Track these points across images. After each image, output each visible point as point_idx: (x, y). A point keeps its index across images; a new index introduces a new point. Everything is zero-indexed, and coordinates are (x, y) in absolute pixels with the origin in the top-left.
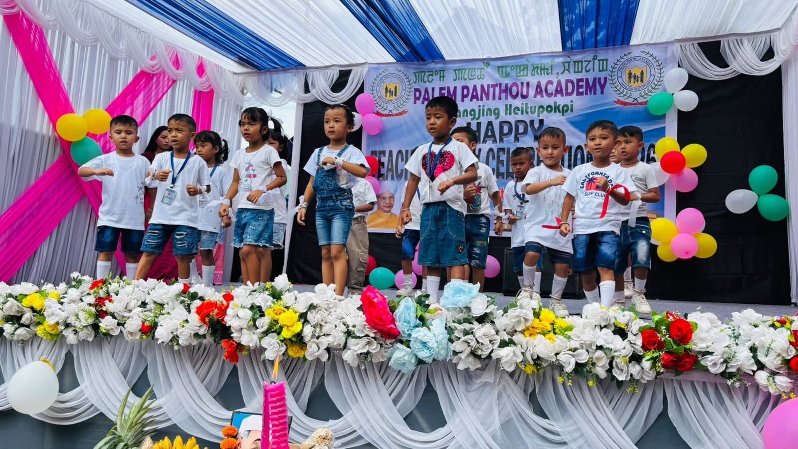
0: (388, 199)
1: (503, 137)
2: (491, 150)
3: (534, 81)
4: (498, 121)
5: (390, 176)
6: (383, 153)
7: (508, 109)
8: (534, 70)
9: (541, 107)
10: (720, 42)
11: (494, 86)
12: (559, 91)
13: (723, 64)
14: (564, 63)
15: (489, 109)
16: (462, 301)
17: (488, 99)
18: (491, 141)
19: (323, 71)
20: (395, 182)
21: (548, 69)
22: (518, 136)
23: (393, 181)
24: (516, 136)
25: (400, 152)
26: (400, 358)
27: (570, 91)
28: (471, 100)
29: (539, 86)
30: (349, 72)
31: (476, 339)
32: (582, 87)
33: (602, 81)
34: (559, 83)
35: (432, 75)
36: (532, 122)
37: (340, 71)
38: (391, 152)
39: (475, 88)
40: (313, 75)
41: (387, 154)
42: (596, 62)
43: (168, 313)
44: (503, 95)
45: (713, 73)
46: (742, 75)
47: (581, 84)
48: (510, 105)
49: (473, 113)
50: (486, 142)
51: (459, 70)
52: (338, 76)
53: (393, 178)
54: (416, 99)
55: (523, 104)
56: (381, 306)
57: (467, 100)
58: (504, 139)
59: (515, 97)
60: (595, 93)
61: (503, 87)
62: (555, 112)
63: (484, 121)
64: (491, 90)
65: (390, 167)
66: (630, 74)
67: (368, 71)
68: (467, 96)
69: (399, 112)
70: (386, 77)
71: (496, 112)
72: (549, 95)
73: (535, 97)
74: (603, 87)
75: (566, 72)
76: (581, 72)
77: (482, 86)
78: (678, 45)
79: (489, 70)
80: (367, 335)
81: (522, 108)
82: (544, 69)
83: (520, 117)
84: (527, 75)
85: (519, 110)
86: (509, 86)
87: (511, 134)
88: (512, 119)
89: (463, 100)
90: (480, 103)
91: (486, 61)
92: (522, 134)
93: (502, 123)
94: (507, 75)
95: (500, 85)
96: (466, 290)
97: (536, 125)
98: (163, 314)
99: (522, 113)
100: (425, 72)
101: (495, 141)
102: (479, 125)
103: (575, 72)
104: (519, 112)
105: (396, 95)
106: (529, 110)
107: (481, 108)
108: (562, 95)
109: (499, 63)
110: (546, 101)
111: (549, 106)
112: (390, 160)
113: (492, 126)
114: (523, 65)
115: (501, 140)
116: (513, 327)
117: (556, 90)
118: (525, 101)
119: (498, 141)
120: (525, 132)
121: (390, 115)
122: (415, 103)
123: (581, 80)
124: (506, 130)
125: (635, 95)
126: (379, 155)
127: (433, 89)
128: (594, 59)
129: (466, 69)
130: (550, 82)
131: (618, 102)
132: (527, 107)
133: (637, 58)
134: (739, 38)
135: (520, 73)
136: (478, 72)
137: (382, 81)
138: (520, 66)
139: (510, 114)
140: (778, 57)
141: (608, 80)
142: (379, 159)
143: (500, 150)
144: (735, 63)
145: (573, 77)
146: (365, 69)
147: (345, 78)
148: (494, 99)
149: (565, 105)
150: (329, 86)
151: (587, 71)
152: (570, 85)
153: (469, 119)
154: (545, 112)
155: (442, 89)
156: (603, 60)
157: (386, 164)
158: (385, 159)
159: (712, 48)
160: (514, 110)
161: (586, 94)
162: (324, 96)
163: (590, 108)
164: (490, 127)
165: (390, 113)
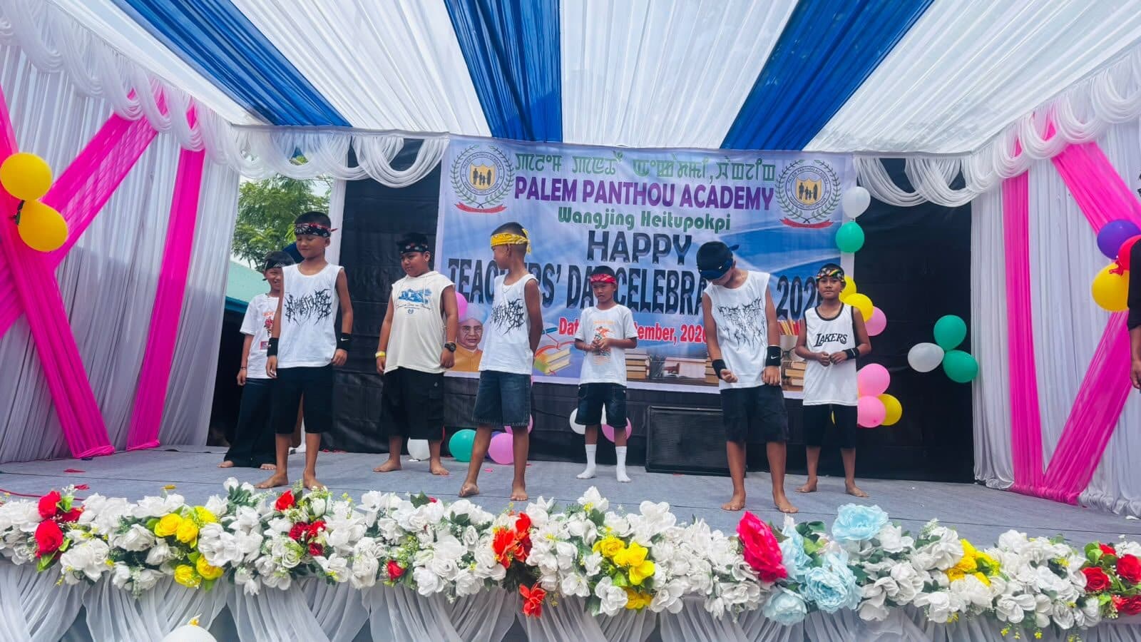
0: (472, 330)
1: (637, 254)
2: (621, 270)
3: (680, 184)
4: (632, 232)
5: (476, 297)
6: (469, 263)
7: (646, 218)
8: (681, 169)
9: (689, 219)
10: (904, 160)
11: (628, 185)
12: (712, 201)
13: (909, 189)
14: (720, 165)
15: (620, 216)
17: (619, 201)
18: (622, 259)
19: (379, 137)
20: (485, 306)
21: (699, 170)
22: (658, 255)
23: (481, 305)
24: (654, 255)
27: (726, 201)
28: (596, 201)
29: (687, 190)
30: (420, 143)
32: (741, 198)
33: (768, 193)
34: (713, 190)
35: (543, 161)
36: (676, 238)
37: (405, 139)
38: (479, 263)
39: (602, 184)
40: (362, 141)
41: (474, 265)
42: (760, 166)
44: (640, 199)
45: (896, 196)
46: (929, 202)
47: (740, 193)
48: (649, 213)
49: (598, 218)
50: (614, 258)
51: (581, 158)
52: (402, 146)
54: (518, 192)
55: (665, 213)
57: (591, 200)
58: (639, 257)
59: (655, 203)
60: (758, 208)
61: (640, 188)
62: (707, 227)
63: (613, 230)
64: (624, 190)
65: (477, 284)
66: (801, 187)
67: (449, 145)
68: (590, 194)
69: (493, 207)
70: (475, 156)
71: (630, 221)
72: (700, 205)
73: (682, 205)
74: (767, 200)
75: (722, 176)
76: (742, 178)
77: (612, 184)
78: (858, 159)
79: (622, 163)
81: (664, 218)
82: (695, 170)
83: (660, 230)
84: (672, 176)
85: (660, 220)
86: (648, 187)
87: (649, 251)
88: (651, 231)
89: (584, 200)
90: (609, 206)
91: (619, 152)
92: (663, 252)
94: (646, 173)
95: (636, 184)
97: (682, 243)
99: (664, 225)
100: (533, 156)
101: (626, 259)
102: (606, 235)
103: (734, 178)
104: (661, 224)
105: (489, 183)
106: (673, 222)
107: (610, 213)
108: (717, 206)
109: (635, 156)
111: (699, 219)
112: (478, 274)
113: (624, 238)
114: (667, 162)
115: (635, 258)
117: (709, 199)
118: (667, 209)
119: (631, 260)
120: (667, 251)
121: (480, 211)
122: (517, 196)
123: (742, 189)
124: (642, 245)
125: (808, 214)
126: (462, 266)
127: (544, 180)
128: (758, 164)
129: (590, 159)
130: (702, 188)
131: (787, 222)
132: (670, 218)
133: (811, 168)
134: (925, 158)
135: (662, 171)
136: (607, 165)
137: (469, 161)
138: (663, 162)
139: (648, 225)
140: (969, 187)
141: (774, 193)
142: (462, 272)
143: (634, 271)
144: (921, 188)
145: (731, 183)
146: (446, 142)
147: (413, 151)
148: (627, 202)
149: (720, 220)
150: (388, 160)
151: (749, 178)
152: (727, 193)
153: (592, 226)
154: (694, 226)
155: (555, 181)
156: (769, 166)
157: (471, 280)
158: (470, 273)
159: (896, 168)
160: (654, 219)
161: (747, 208)
162: (379, 174)
163: (751, 226)
164: (621, 240)
165: (480, 208)
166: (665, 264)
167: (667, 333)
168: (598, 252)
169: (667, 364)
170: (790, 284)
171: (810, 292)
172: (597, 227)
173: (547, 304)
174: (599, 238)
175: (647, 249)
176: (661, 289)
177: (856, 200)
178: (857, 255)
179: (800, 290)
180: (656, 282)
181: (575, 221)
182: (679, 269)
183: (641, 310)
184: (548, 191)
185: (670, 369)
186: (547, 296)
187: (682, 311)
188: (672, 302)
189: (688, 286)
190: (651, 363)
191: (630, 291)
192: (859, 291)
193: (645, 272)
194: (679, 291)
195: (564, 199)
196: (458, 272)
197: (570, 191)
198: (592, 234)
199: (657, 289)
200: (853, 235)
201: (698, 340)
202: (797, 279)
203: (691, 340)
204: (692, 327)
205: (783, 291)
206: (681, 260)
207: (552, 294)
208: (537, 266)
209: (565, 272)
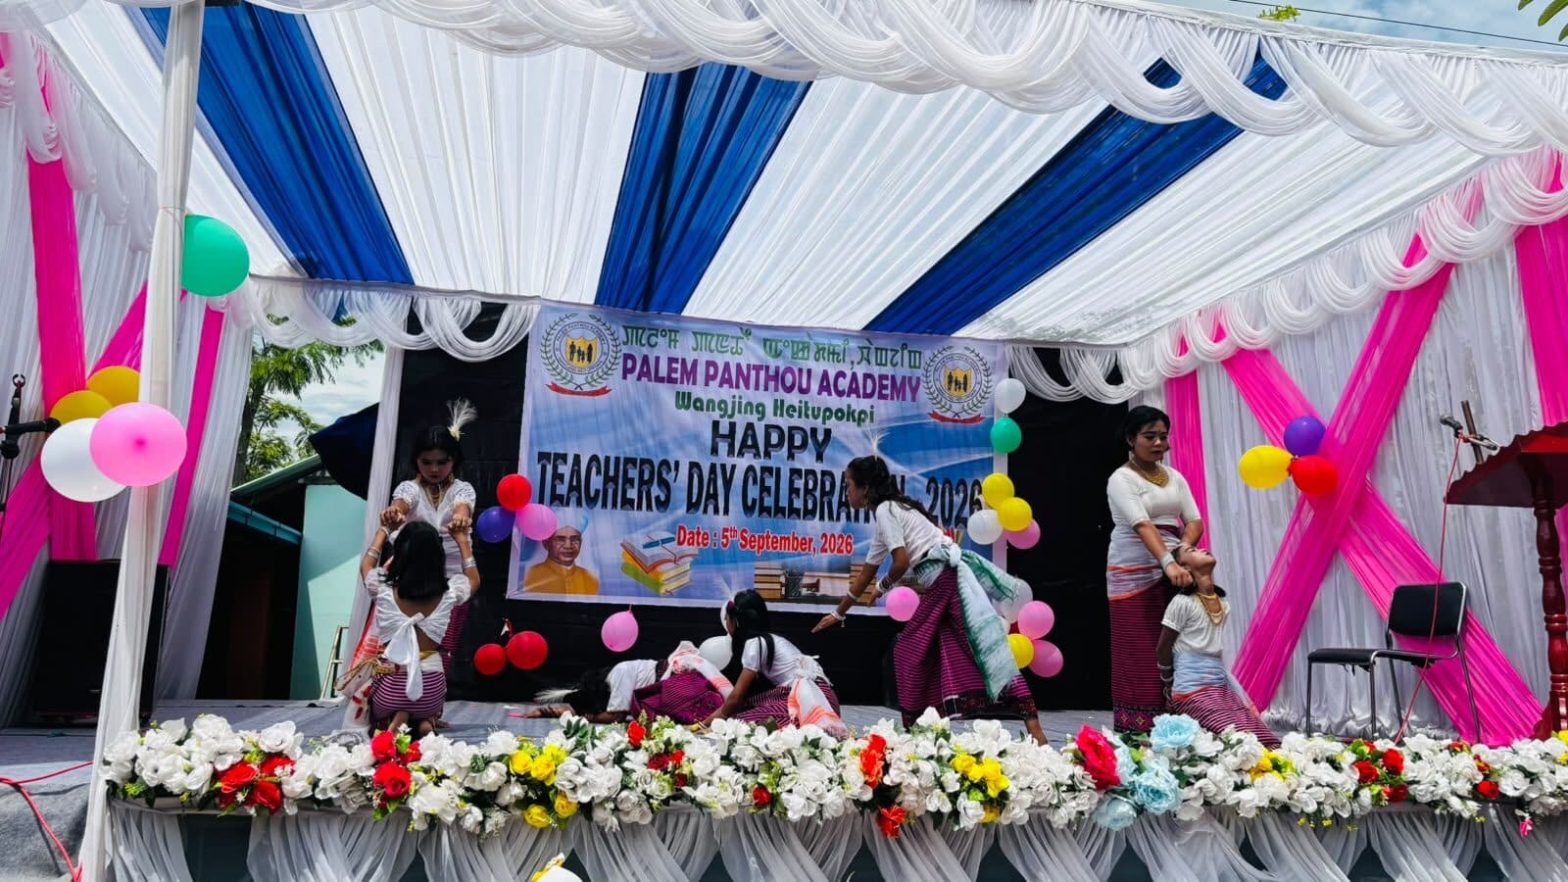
0: (568, 541)
1: (769, 449)
2: (751, 468)
3: (818, 368)
4: (763, 423)
5: (573, 499)
6: (564, 457)
7: (779, 406)
8: (818, 352)
9: (828, 409)
10: (1059, 351)
11: (758, 368)
12: (853, 390)
13: (1065, 382)
14: (861, 349)
15: (749, 404)
17: (747, 386)
18: (752, 455)
19: (449, 299)
20: (583, 511)
21: (838, 354)
22: (794, 450)
23: (579, 509)
24: (789, 450)
25: (594, 458)
27: (869, 391)
28: (721, 385)
29: (825, 375)
30: (502, 307)
32: (886, 387)
33: (914, 382)
34: (854, 377)
35: (656, 336)
36: (814, 431)
37: (483, 303)
38: (577, 458)
39: (727, 366)
40: (427, 303)
41: (570, 460)
42: (906, 352)
44: (772, 384)
45: (1051, 390)
46: (1085, 398)
47: (885, 382)
48: (782, 402)
49: (722, 406)
50: (743, 455)
51: (702, 334)
52: (479, 311)
53: (579, 503)
54: (626, 372)
55: (800, 402)
57: (714, 384)
58: (772, 453)
59: (789, 390)
60: (904, 399)
61: (772, 372)
62: (848, 420)
63: (741, 421)
64: (753, 373)
65: (574, 483)
66: (950, 377)
67: (540, 312)
68: (714, 377)
69: (594, 389)
70: (573, 326)
71: (760, 410)
72: (840, 394)
73: (819, 393)
74: (914, 390)
75: (864, 362)
76: (885, 365)
77: (739, 366)
78: (1009, 348)
79: (751, 343)
81: (800, 407)
82: (833, 353)
83: (796, 422)
84: (807, 359)
85: (795, 411)
86: (781, 372)
87: (783, 446)
88: (784, 422)
89: (707, 384)
90: (734, 391)
91: (747, 329)
93: (767, 427)
94: (778, 355)
95: (767, 368)
97: (820, 437)
99: (800, 416)
100: (644, 329)
101: (757, 455)
102: (733, 426)
103: (877, 364)
104: (796, 414)
105: (589, 360)
106: (810, 412)
107: (737, 400)
108: (858, 396)
109: (766, 334)
110: (834, 402)
111: (840, 410)
112: (575, 471)
113: (753, 430)
114: (803, 343)
115: (767, 454)
117: (850, 387)
118: (805, 398)
119: (762, 454)
120: (804, 445)
121: (579, 394)
122: (625, 377)
123: (885, 377)
124: (774, 439)
125: (956, 407)
126: (555, 461)
127: (657, 359)
128: (903, 349)
129: (713, 335)
130: (841, 374)
131: (934, 415)
132: (807, 408)
133: (961, 357)
134: (1081, 349)
135: (798, 351)
136: (733, 343)
137: (564, 332)
138: (798, 343)
139: (782, 415)
140: (1127, 382)
141: (922, 384)
142: (555, 468)
143: (766, 470)
144: (1077, 380)
145: (876, 371)
146: (536, 308)
147: (494, 318)
148: (757, 387)
149: (862, 412)
150: (461, 327)
151: (894, 365)
152: (869, 382)
153: (716, 415)
154: (833, 418)
155: (672, 360)
156: (915, 352)
157: (567, 478)
158: (565, 470)
159: (1050, 357)
160: (788, 409)
161: (892, 399)
162: (450, 344)
163: (896, 419)
164: (750, 432)
165: (579, 389)
166: (802, 462)
167: (805, 543)
168: (723, 447)
169: (806, 581)
170: (940, 486)
171: (962, 495)
172: (722, 416)
173: (662, 509)
174: (724, 429)
175: (780, 444)
176: (797, 491)
177: (1008, 393)
178: (1011, 456)
179: (951, 495)
180: (791, 482)
181: (696, 408)
182: (818, 467)
183: (775, 516)
184: (663, 372)
185: (809, 586)
186: (663, 498)
187: (822, 518)
188: (810, 506)
189: (828, 488)
190: (787, 579)
191: (761, 492)
192: (1018, 494)
193: (778, 470)
194: (818, 494)
195: (682, 382)
196: (549, 468)
197: (689, 374)
198: (716, 424)
199: (793, 491)
200: (1006, 432)
201: (840, 551)
202: (947, 481)
203: (832, 551)
204: (833, 536)
205: (932, 494)
206: (819, 457)
207: (668, 497)
208: (650, 462)
209: (684, 470)
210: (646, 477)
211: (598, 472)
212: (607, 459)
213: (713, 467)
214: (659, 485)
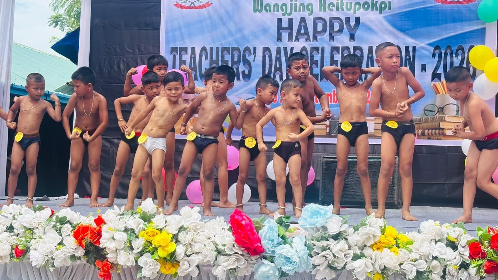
1: (316, 34)
4: (312, 17)
6: (185, 49)
7: (322, 5)
9: (358, 3)
15: (302, 4)
16: (319, 222)
18: (305, 39)
22: (333, 34)
24: (330, 34)
25: (204, 49)
26: (266, 272)
31: (333, 254)
36: (348, 19)
38: (193, 49)
41: (189, 51)
43: (40, 237)
48: (325, 1)
49: (284, 7)
50: (298, 40)
56: (249, 228)
58: (318, 37)
62: (372, 9)
63: (297, 17)
65: (193, 66)
69: (202, 4)
71: (310, 8)
80: (236, 253)
81: (338, 4)
83: (335, 14)
85: (334, 6)
87: (326, 32)
88: (327, 15)
92: (337, 32)
93: (315, 20)
96: (323, 212)
97: (353, 23)
98: (35, 239)
99: (337, 10)
101: (308, 40)
102: (291, 21)
104: (335, 9)
106: (344, 7)
107: (293, 2)
111: (366, 3)
112: (193, 58)
113: (305, 22)
115: (315, 38)
116: (364, 242)
119: (312, 40)
120: (341, 31)
121: (193, 8)
124: (320, 27)
126: (180, 52)
132: (342, 4)
139: (325, 10)
142: (181, 57)
143: (315, 49)
149: (383, 2)
153: (280, 14)
154: (362, 9)
157: (188, 62)
158: (187, 57)
160: (329, 5)
163: (406, 7)
164: (303, 24)
165: (192, 5)
166: (339, 41)
168: (285, 35)
170: (443, 52)
171: (460, 57)
172: (284, 15)
173: (246, 79)
174: (285, 24)
175: (324, 31)
176: (336, 63)
179: (451, 56)
180: (332, 57)
181: (266, 11)
182: (351, 45)
183: (321, 79)
186: (247, 72)
193: (323, 49)
196: (177, 57)
198: (280, 20)
199: (333, 62)
202: (449, 47)
205: (437, 58)
206: (352, 37)
207: (250, 71)
208: (238, 49)
209: (260, 53)
210: (236, 59)
211: (206, 58)
212: (211, 49)
213: (279, 49)
214: (244, 64)
